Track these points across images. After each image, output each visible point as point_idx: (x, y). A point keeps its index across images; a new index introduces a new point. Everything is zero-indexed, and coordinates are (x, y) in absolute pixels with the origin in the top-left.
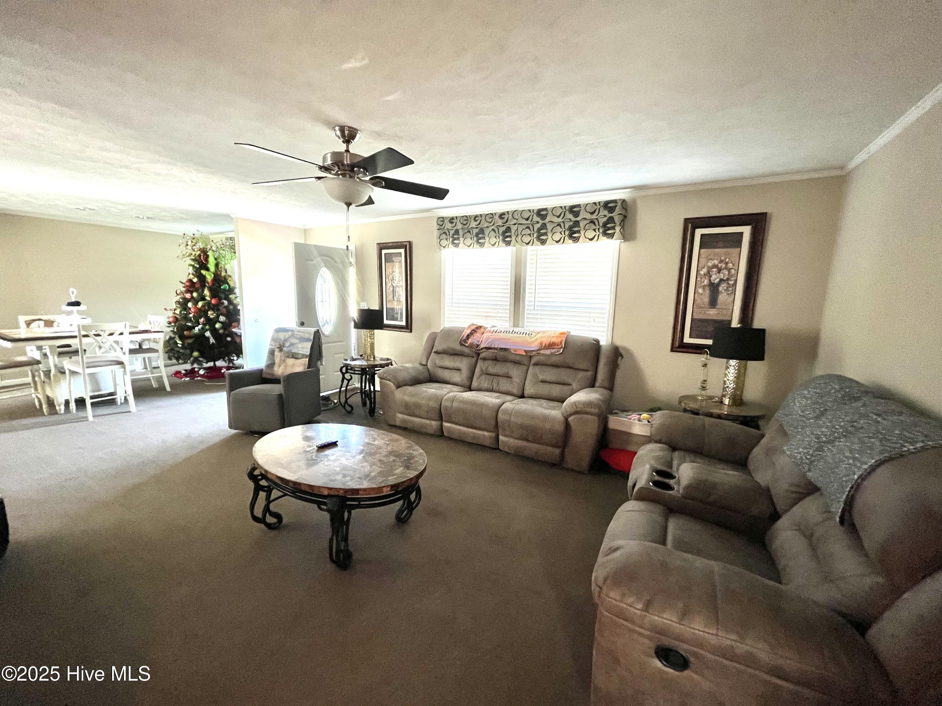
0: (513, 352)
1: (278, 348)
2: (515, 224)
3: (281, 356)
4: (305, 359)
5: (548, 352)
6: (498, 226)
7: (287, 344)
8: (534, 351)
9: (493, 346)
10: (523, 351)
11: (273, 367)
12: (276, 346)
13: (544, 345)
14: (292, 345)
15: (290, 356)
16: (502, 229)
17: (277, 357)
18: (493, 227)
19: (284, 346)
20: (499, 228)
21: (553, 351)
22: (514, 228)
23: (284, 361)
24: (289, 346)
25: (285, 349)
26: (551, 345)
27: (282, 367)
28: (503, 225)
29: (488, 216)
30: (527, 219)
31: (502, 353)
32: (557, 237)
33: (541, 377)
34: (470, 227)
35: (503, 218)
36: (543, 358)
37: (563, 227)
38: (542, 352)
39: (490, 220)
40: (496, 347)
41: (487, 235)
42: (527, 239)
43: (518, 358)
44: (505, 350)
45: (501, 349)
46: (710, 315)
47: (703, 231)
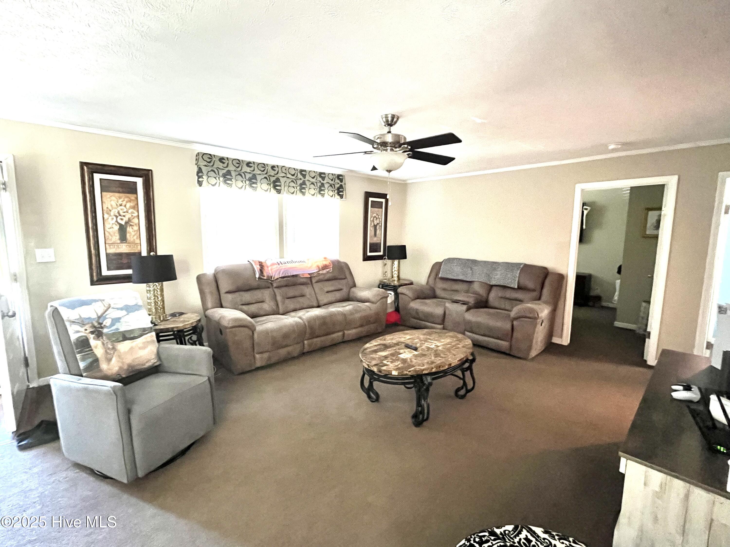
0: (302, 276)
1: (92, 333)
2: (284, 177)
3: (103, 344)
4: (149, 335)
5: (325, 271)
6: (270, 175)
7: (107, 322)
8: (314, 273)
9: (287, 275)
10: (308, 275)
11: (98, 366)
12: (87, 331)
13: (320, 267)
14: (117, 320)
15: (121, 339)
16: (273, 179)
17: (96, 347)
18: (266, 176)
19: (102, 328)
20: (270, 177)
21: (328, 270)
22: (282, 180)
23: (114, 348)
24: (112, 324)
25: (105, 331)
26: (325, 267)
27: (114, 360)
28: (274, 175)
29: (261, 165)
30: (293, 175)
31: (294, 279)
32: (312, 191)
33: (326, 289)
34: (243, 171)
35: (275, 170)
36: (321, 277)
37: (316, 186)
38: (321, 272)
39: (263, 169)
40: (289, 275)
41: (259, 181)
42: (292, 190)
43: (304, 280)
44: (296, 276)
45: (293, 276)
46: (375, 240)
47: (371, 199)
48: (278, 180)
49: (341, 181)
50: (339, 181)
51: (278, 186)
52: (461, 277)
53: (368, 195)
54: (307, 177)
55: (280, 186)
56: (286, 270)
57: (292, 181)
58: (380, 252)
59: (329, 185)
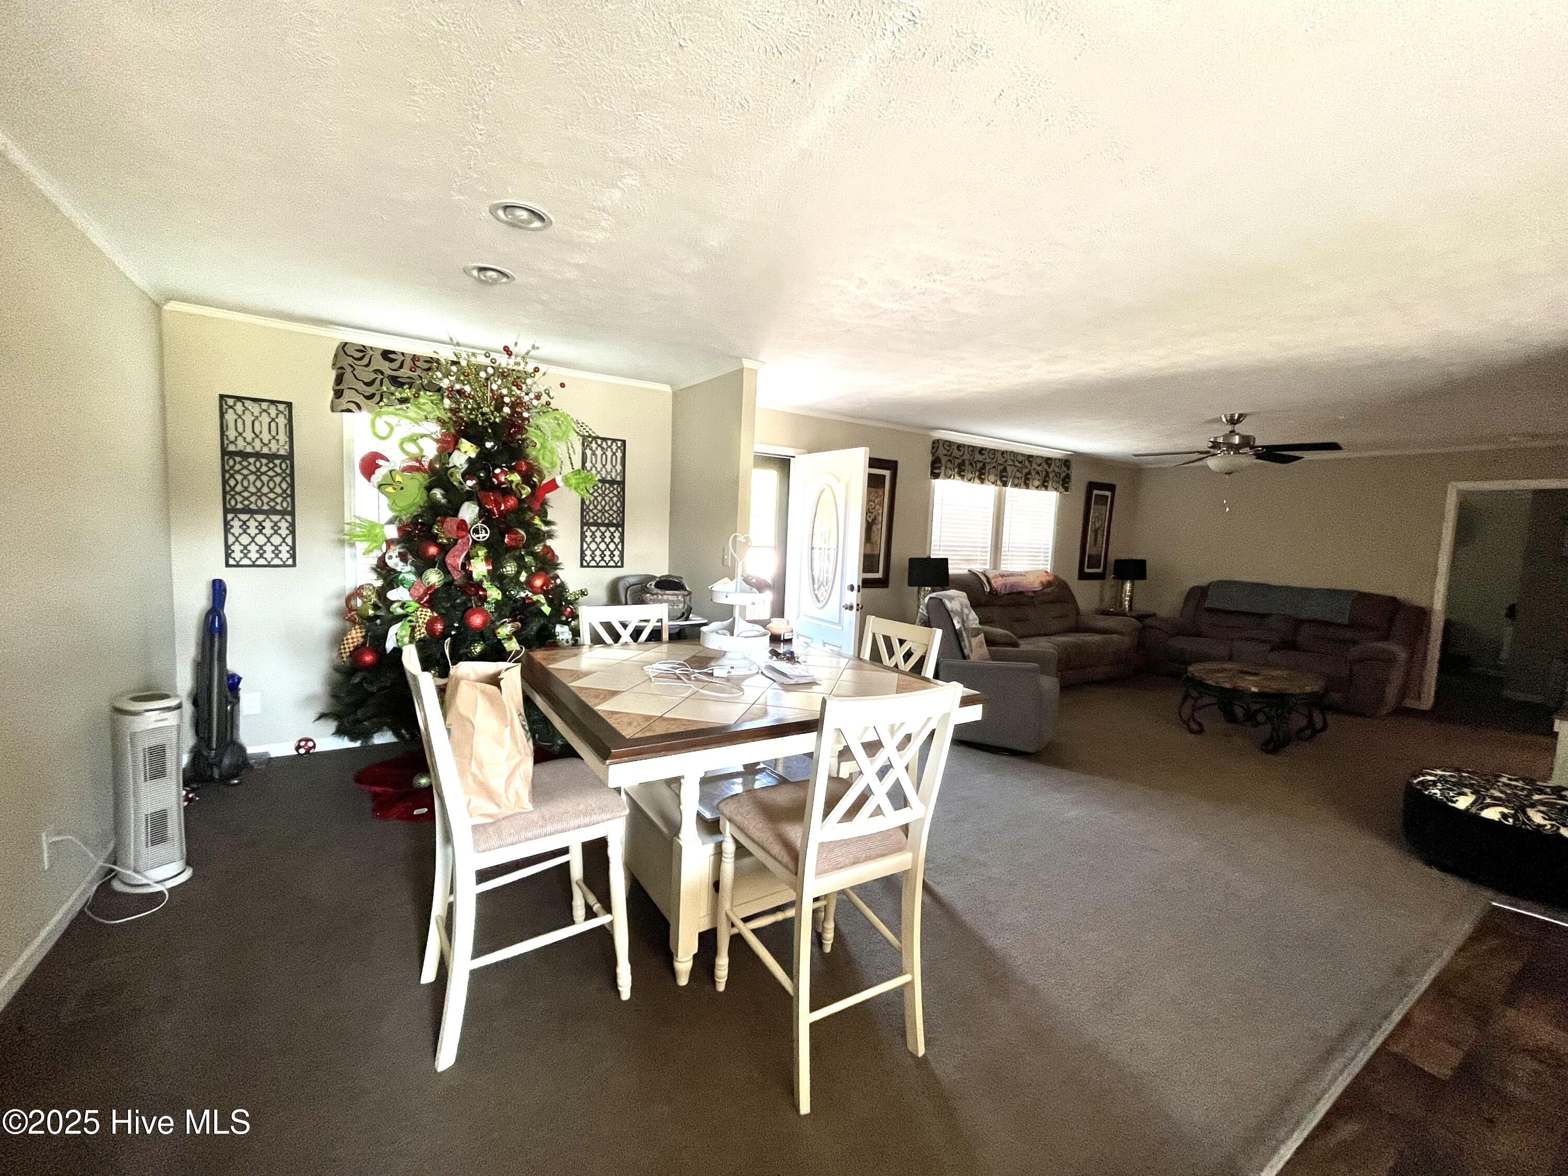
8: (1039, 591)
13: (1045, 584)
32: (1036, 484)
33: (1052, 614)
36: (1045, 597)
37: (1041, 476)
44: (1021, 593)
45: (1018, 592)
46: (1094, 551)
47: (1096, 492)
48: (1005, 470)
49: (1068, 468)
50: (1065, 469)
51: (1004, 476)
52: (1244, 608)
53: (1092, 486)
54: (1034, 465)
55: (1006, 477)
56: (1012, 586)
57: (1018, 470)
58: (1099, 568)
59: (1054, 474)
